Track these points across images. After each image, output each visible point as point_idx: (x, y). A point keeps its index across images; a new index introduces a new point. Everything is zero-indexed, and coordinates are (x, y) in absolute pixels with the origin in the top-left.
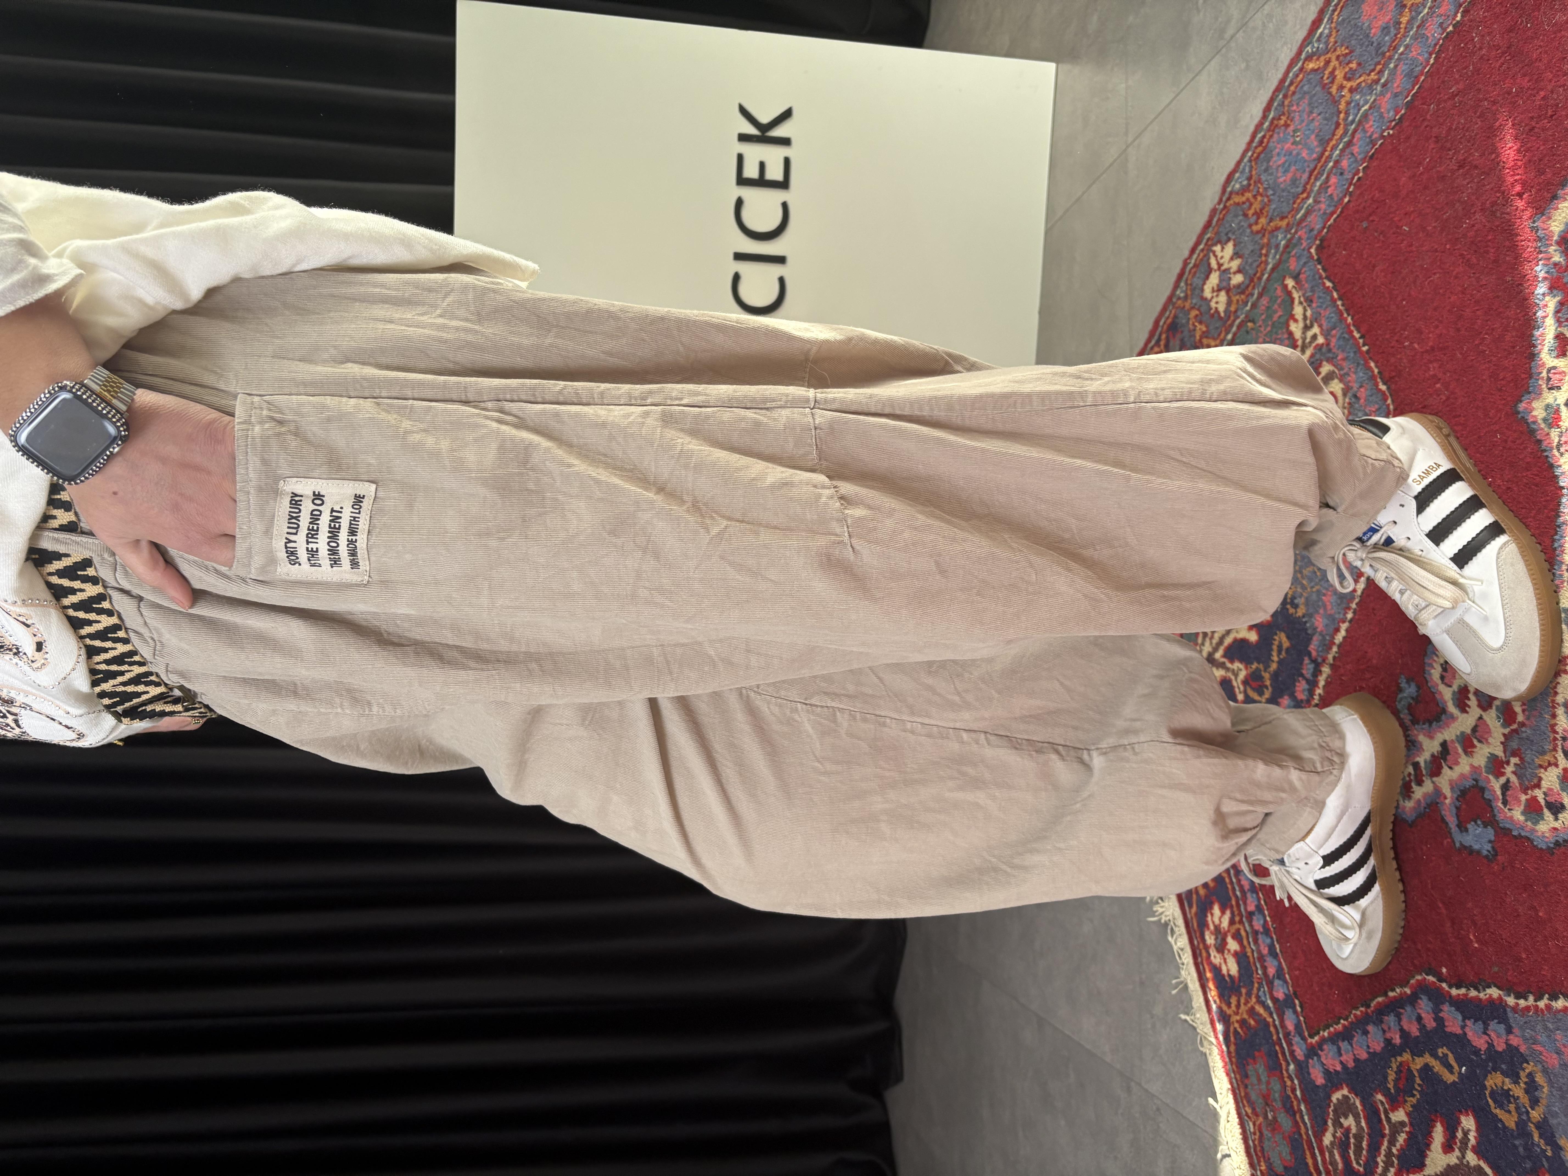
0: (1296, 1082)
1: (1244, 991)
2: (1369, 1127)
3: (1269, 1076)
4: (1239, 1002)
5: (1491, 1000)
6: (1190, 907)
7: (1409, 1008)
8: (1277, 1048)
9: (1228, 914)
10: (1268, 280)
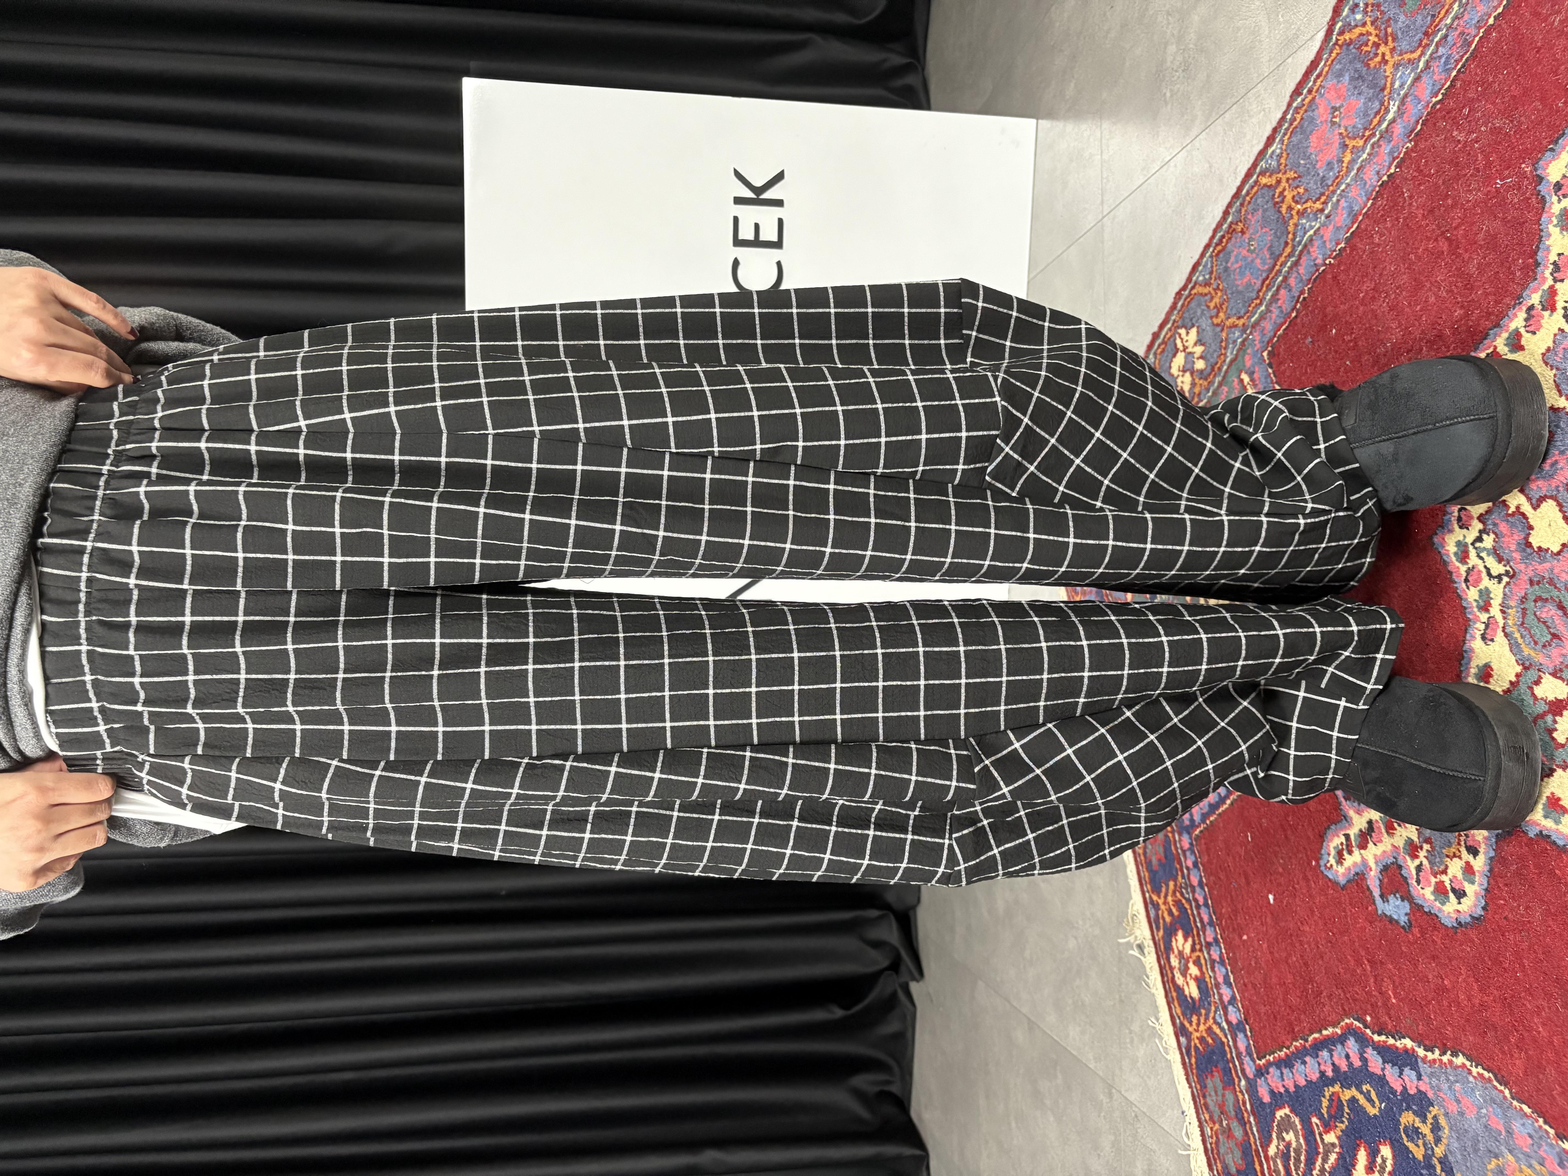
0: (1246, 1096)
1: (1203, 1012)
2: (1306, 1145)
3: (1224, 1088)
4: (1199, 1020)
5: (1406, 1050)
6: (1158, 929)
7: (1339, 1047)
8: (1231, 1065)
9: (1190, 940)
10: (1227, 371)
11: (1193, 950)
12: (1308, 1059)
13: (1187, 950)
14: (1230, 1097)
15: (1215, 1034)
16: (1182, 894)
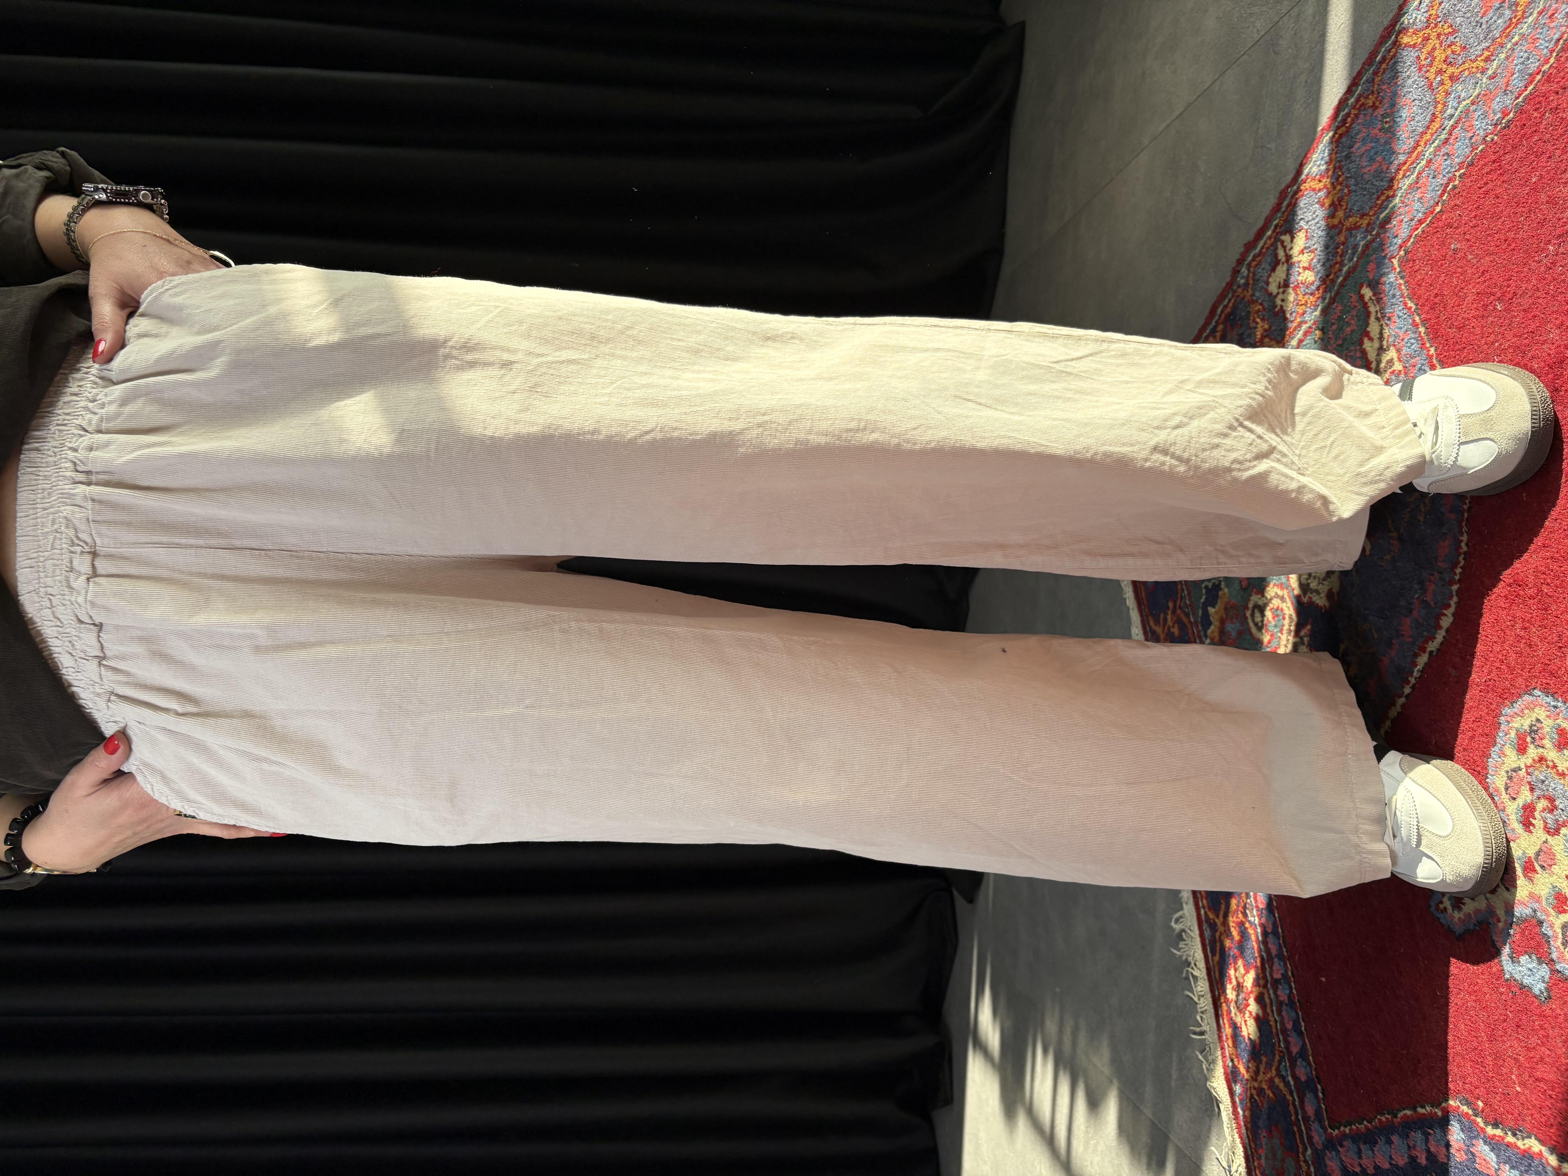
0: (1312, 1169)
1: (1264, 1059)
3: (1284, 1154)
8: (1295, 1129)
10: (1342, 285)
11: (1255, 983)
12: (1395, 1138)
13: (1249, 983)
14: (1290, 1165)
15: (1278, 1087)
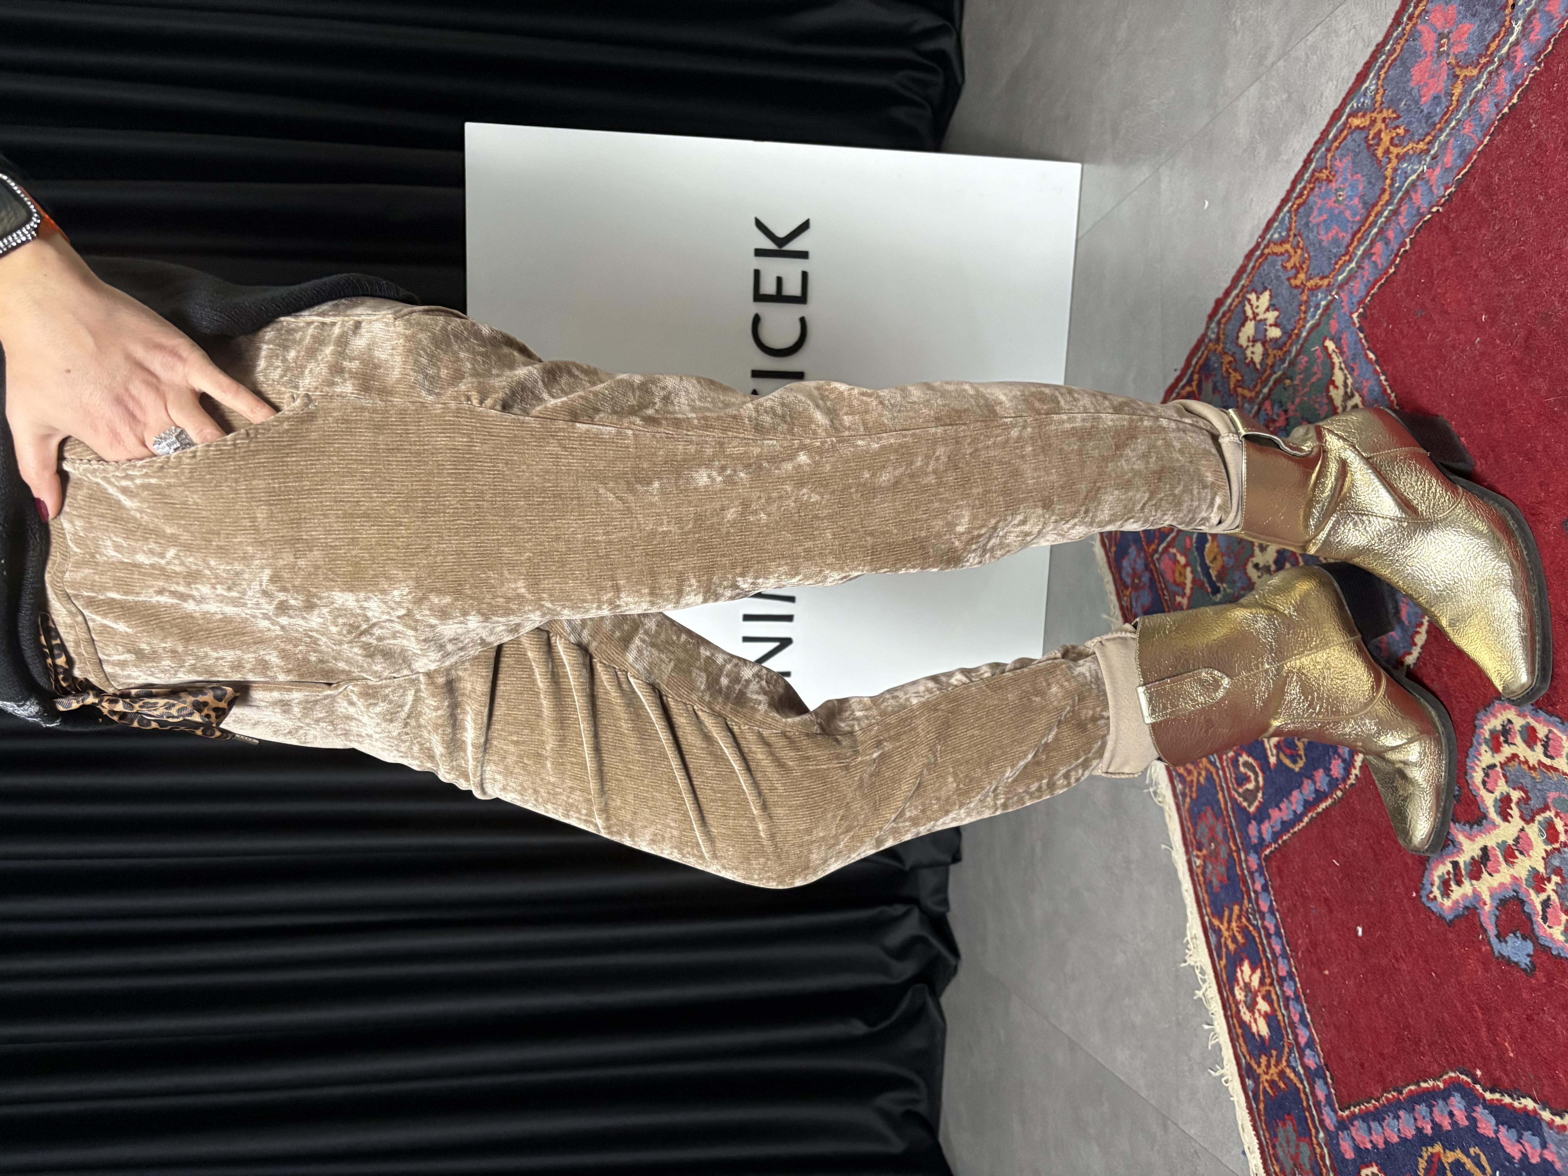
0: (1326, 1150)
1: (1274, 1053)
4: (1269, 1062)
5: (1525, 1110)
6: (1220, 958)
7: (1441, 1102)
8: (1307, 1114)
9: (1258, 972)
10: (1306, 338)
11: (1262, 982)
12: (1401, 1113)
13: (1255, 983)
14: (1305, 1148)
15: (1289, 1078)
16: (1248, 920)
